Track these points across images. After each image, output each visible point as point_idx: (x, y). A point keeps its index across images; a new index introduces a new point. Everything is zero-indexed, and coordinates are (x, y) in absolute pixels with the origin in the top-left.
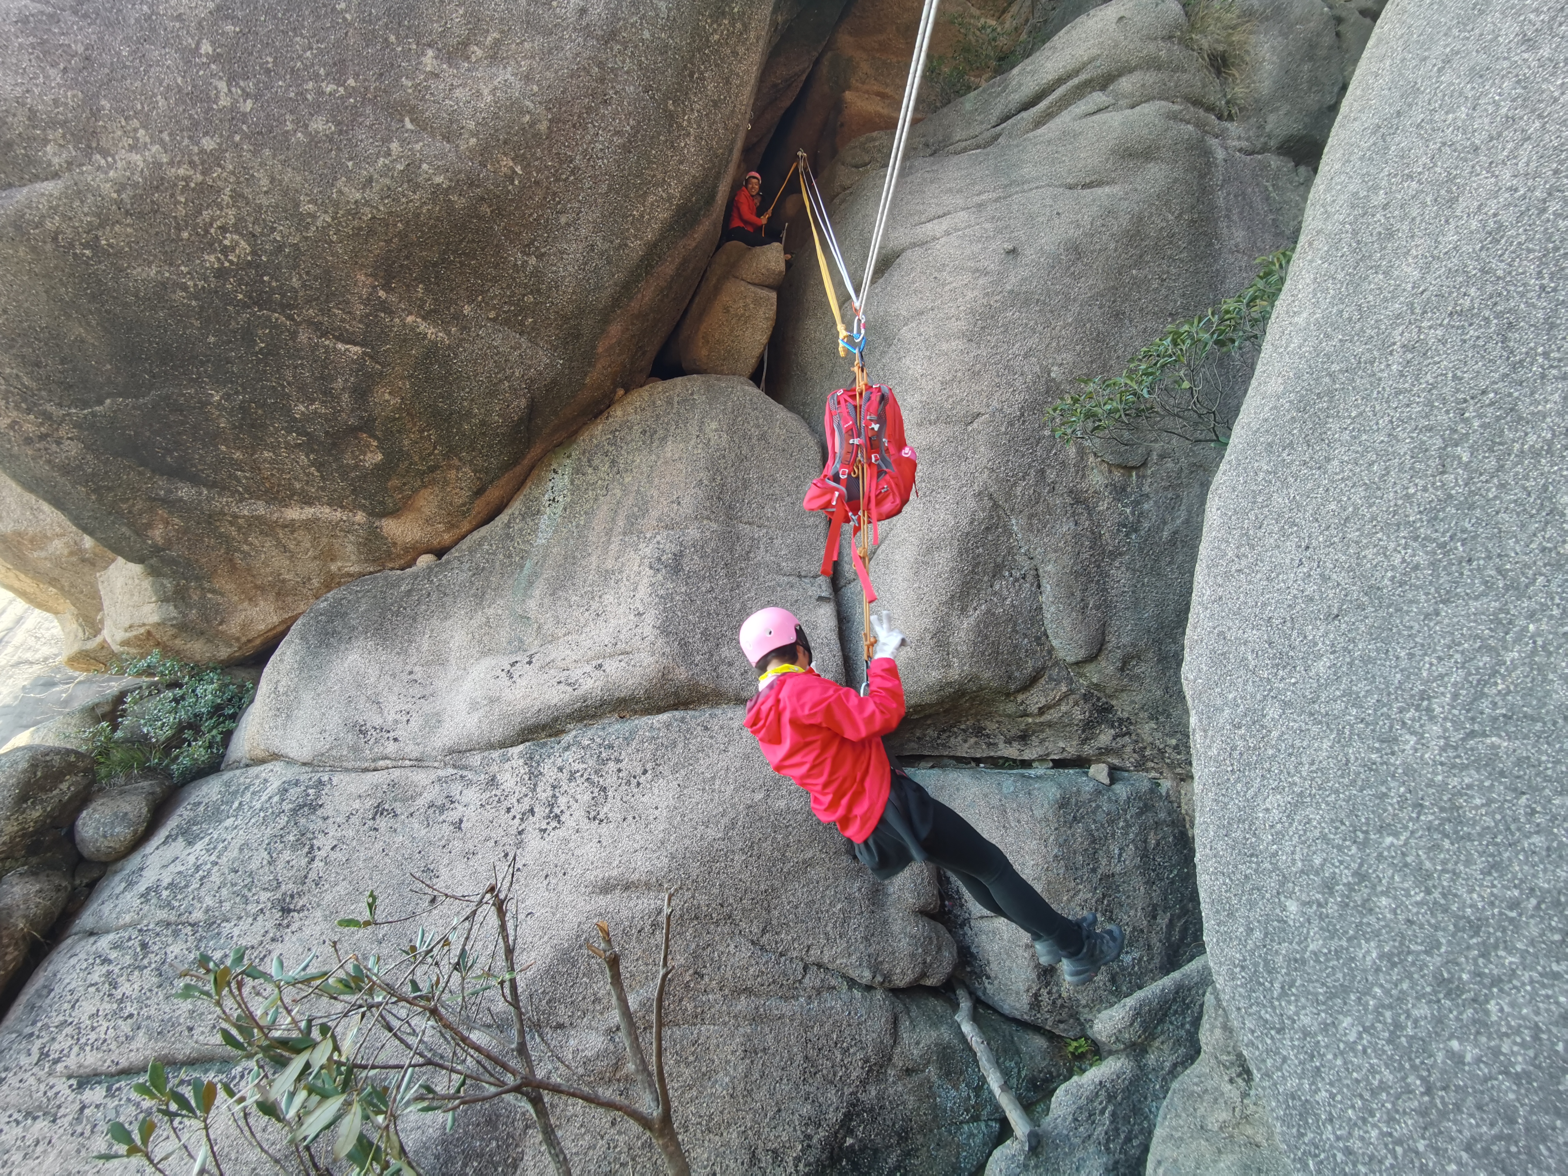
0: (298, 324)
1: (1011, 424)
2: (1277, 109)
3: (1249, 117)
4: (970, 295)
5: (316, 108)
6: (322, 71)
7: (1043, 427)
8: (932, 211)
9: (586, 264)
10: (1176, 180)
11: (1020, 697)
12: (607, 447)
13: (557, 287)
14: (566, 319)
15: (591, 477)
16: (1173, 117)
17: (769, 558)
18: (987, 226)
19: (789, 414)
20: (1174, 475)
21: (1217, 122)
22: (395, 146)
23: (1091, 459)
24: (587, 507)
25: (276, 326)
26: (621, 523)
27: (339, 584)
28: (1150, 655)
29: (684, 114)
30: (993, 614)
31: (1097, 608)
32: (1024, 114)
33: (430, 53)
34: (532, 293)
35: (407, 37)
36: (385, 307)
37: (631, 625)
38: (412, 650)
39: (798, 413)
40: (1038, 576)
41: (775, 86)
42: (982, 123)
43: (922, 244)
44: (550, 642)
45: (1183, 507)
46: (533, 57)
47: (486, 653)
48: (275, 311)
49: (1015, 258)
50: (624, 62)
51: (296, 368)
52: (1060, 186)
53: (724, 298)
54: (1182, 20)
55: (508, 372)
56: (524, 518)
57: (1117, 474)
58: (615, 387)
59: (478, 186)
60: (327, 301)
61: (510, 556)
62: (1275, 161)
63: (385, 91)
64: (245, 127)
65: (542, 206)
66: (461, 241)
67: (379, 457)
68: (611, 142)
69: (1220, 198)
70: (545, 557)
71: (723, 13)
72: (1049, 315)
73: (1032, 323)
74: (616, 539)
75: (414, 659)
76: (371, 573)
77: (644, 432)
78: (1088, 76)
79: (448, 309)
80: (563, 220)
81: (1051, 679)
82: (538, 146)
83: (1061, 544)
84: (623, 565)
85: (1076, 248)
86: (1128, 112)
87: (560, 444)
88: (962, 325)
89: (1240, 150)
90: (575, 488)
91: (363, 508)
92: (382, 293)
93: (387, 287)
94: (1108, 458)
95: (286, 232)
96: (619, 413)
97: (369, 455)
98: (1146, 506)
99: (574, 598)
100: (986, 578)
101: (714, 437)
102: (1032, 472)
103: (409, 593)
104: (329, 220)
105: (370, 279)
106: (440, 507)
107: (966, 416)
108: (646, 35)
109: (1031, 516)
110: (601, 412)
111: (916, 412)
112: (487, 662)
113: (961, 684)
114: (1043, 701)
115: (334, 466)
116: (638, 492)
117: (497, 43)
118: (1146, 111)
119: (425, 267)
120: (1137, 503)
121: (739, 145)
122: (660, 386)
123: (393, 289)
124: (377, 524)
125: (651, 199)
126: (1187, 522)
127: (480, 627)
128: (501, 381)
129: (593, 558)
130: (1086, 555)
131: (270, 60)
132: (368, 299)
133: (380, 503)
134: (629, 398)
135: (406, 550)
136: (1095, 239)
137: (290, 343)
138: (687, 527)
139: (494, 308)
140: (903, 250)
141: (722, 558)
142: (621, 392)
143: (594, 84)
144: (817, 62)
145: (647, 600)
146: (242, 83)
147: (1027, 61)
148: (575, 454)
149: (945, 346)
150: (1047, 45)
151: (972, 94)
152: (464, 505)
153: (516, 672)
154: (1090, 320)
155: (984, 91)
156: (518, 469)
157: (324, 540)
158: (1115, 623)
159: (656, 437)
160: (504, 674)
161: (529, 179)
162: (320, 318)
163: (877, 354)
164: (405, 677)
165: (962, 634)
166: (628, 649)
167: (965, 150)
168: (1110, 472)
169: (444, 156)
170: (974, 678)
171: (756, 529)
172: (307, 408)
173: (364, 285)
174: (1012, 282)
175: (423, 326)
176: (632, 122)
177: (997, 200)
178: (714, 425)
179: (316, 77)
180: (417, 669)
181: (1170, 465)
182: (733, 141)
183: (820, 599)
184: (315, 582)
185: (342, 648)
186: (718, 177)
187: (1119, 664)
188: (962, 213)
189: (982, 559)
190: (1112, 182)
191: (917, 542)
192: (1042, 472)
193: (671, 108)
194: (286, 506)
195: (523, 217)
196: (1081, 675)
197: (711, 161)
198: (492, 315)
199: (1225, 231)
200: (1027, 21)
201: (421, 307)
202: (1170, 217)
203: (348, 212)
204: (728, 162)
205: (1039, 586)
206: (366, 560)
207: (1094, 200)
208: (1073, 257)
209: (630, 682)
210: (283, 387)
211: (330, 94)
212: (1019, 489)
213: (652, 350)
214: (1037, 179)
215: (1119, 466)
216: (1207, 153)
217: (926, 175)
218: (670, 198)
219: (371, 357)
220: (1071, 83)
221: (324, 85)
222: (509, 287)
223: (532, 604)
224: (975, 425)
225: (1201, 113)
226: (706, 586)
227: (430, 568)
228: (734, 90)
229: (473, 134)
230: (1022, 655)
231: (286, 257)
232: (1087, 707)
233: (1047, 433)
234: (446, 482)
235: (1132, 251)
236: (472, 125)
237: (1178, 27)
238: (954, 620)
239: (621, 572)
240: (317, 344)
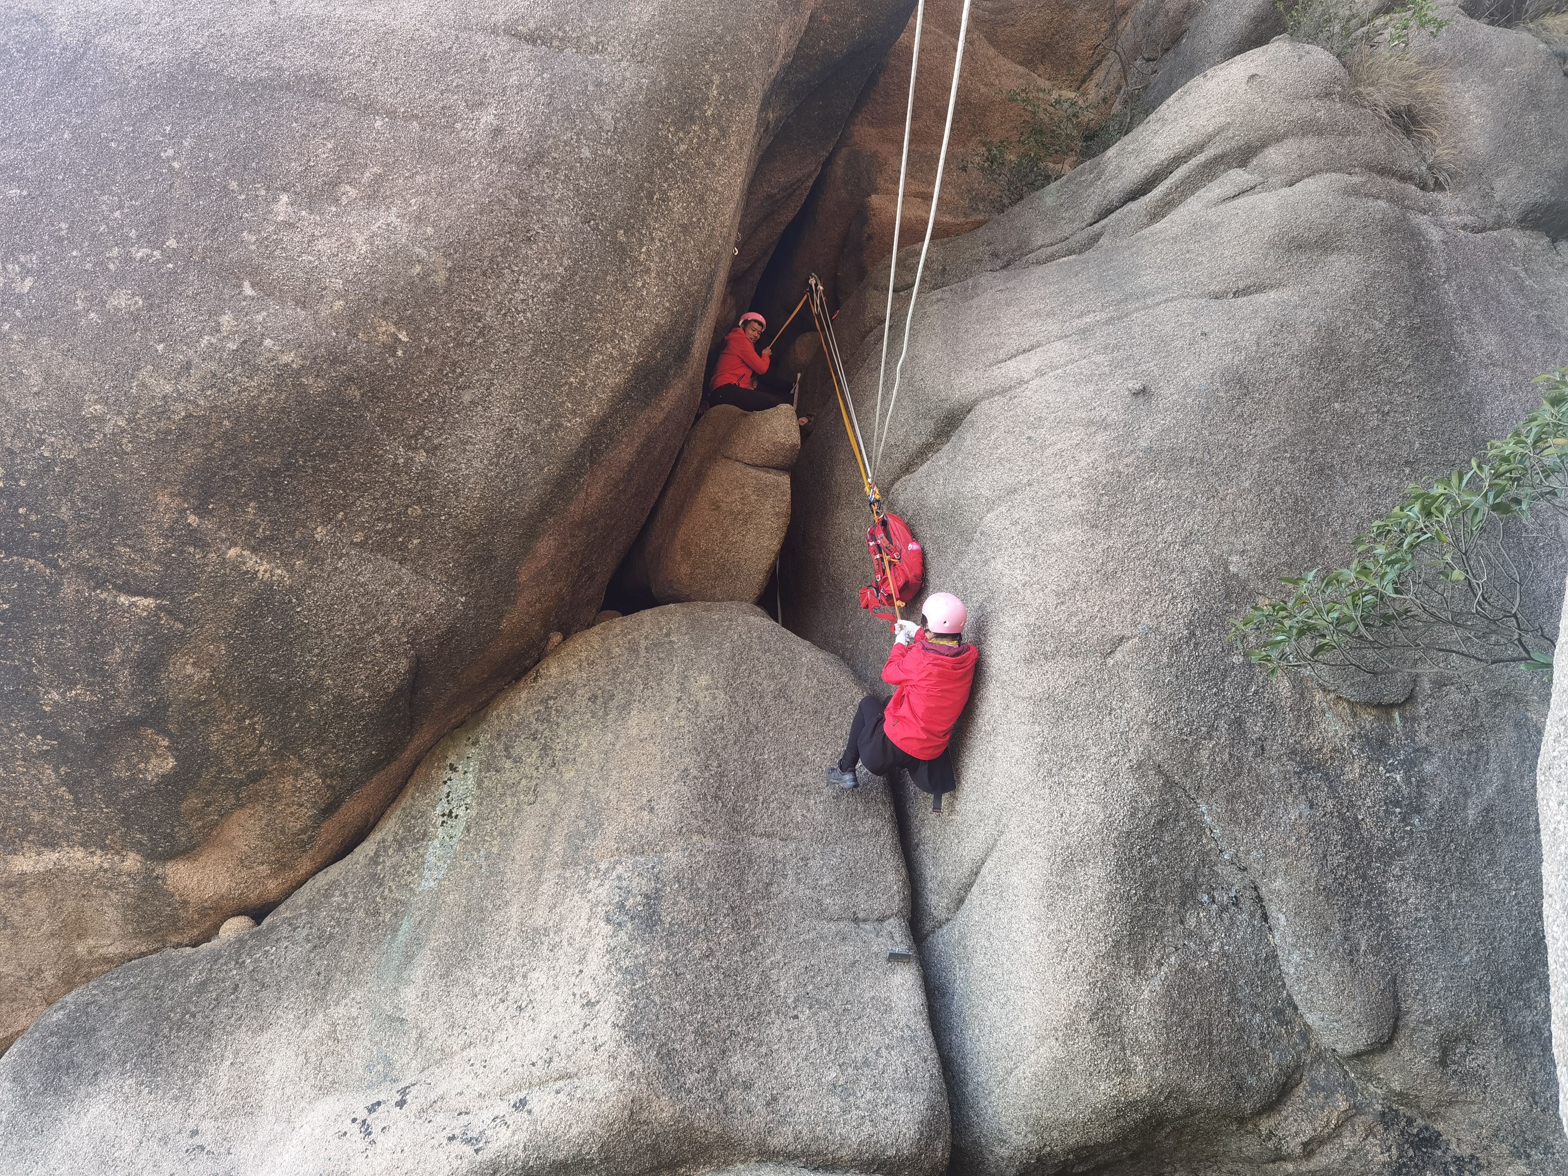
0: (62, 572)
1: (1176, 650)
2: (1505, 172)
3: (1466, 185)
4: (1085, 459)
5: (119, 281)
6: (133, 234)
7: (1229, 650)
8: (1013, 344)
9: (500, 455)
10: (1375, 275)
11: (1265, 1125)
12: (535, 725)
13: (456, 492)
14: (470, 536)
15: (510, 775)
16: (1354, 191)
17: (802, 891)
18: (1099, 358)
19: (821, 655)
20: (1466, 713)
21: (1420, 193)
22: (227, 320)
23: (1319, 696)
24: (502, 823)
25: (31, 577)
26: (558, 848)
27: (88, 977)
28: (1489, 1033)
29: (641, 245)
30: (1193, 971)
31: (1376, 950)
32: (1132, 205)
33: (284, 198)
34: (419, 502)
35: (254, 181)
36: (196, 538)
37: (577, 1024)
38: (200, 1091)
39: (834, 651)
40: (1260, 899)
41: (770, 196)
42: (1072, 221)
43: (1004, 391)
44: (438, 1062)
45: (1492, 766)
46: (427, 193)
47: (323, 1090)
48: (30, 556)
49: (1148, 401)
50: (554, 188)
51: (52, 636)
52: (1201, 296)
53: (712, 489)
54: (1341, 72)
55: (381, 620)
56: (401, 847)
57: (1368, 718)
58: (547, 629)
59: (343, 363)
60: (109, 536)
61: (376, 913)
62: (1520, 239)
63: (218, 250)
64: (18, 313)
65: (435, 381)
66: (315, 439)
67: (171, 763)
68: (537, 288)
69: (1449, 292)
70: (433, 912)
71: (692, 119)
72: (1212, 480)
73: (1187, 493)
74: (550, 877)
75: (201, 1108)
76: (142, 955)
77: (593, 698)
78: (1219, 151)
79: (292, 533)
80: (467, 397)
81: (1315, 1087)
82: (431, 304)
83: (1292, 842)
84: (562, 918)
85: (1240, 381)
86: (1287, 191)
87: (461, 725)
88: (1078, 504)
89: (1464, 227)
90: (484, 794)
91: (138, 847)
92: (193, 519)
93: (201, 510)
94: (1347, 692)
95: (59, 444)
96: (554, 670)
97: (154, 761)
98: (1428, 768)
99: (481, 980)
100: (1170, 909)
101: (704, 699)
102: (1223, 725)
103: (202, 986)
104: (122, 423)
105: (178, 500)
106: (263, 837)
107: (1101, 642)
108: (586, 153)
109: (1231, 798)
110: (526, 671)
111: (1021, 641)
112: (329, 1106)
113: (1154, 1106)
114: (1308, 1132)
115: (97, 782)
116: (585, 795)
117: (378, 179)
118: (1312, 188)
119: (261, 477)
120: (1409, 765)
121: (722, 276)
122: (619, 624)
123: (210, 512)
124: (159, 871)
125: (596, 359)
126: (1505, 789)
127: (320, 1041)
128: (369, 634)
129: (514, 910)
130: (1339, 859)
131: (64, 225)
132: (172, 529)
133: (166, 837)
134: (570, 645)
135: (203, 912)
136: (1267, 365)
137: (48, 601)
138: (665, 849)
139: (362, 527)
140: (976, 402)
141: (725, 897)
142: (556, 638)
143: (513, 219)
144: (828, 163)
145: (603, 978)
146: (22, 259)
147: (1126, 139)
148: (485, 739)
149: (1055, 538)
150: (1152, 116)
151: (1053, 186)
152: (303, 831)
153: (377, 1122)
154: (1278, 482)
155: (1069, 180)
156: (395, 768)
157: (70, 904)
158: (1413, 979)
159: (613, 704)
160: (356, 1127)
161: (418, 347)
162: (97, 561)
163: (951, 556)
164: (185, 1142)
165: (1143, 1011)
166: (572, 1069)
167: (1052, 258)
168: (1355, 715)
169: (296, 326)
170: (1176, 1092)
171: (779, 844)
172: (63, 695)
173: (167, 509)
174: (1147, 436)
175: (251, 561)
176: (566, 262)
177: (1108, 322)
178: (704, 680)
179: (124, 242)
180: (207, 1125)
181: (1455, 696)
182: (713, 274)
183: (894, 957)
184: (49, 976)
185: (81, 1093)
186: (693, 322)
187: (1435, 1053)
188: (1058, 344)
189: (1158, 876)
190: (1278, 285)
191: (1045, 853)
192: (1239, 723)
193: (623, 239)
194: (15, 852)
195: (408, 399)
196: (1369, 1077)
197: (681, 302)
198: (358, 538)
199: (1467, 337)
200: (1119, 88)
201: (251, 534)
202: (1377, 325)
203: (152, 411)
204: (706, 301)
205: (1265, 917)
206: (136, 934)
207: (1255, 312)
208: (1237, 393)
209: (575, 1131)
210: (30, 665)
211: (142, 260)
212: (1205, 753)
213: (604, 571)
214: (1165, 289)
215: (1367, 704)
216: (1414, 235)
217: (999, 295)
218: (623, 356)
219: (170, 613)
220: (1194, 162)
221: (133, 250)
222: (385, 496)
223: (410, 994)
224: (1118, 655)
225: (1395, 183)
226: (699, 948)
227: (241, 942)
228: (711, 209)
229: (339, 295)
230: (1256, 1044)
231: (56, 478)
232: (1392, 1136)
233: (1237, 659)
234: (276, 796)
235: (1327, 377)
236: (338, 284)
237: (1336, 81)
238: (1125, 984)
239: (559, 930)
240: (88, 600)
